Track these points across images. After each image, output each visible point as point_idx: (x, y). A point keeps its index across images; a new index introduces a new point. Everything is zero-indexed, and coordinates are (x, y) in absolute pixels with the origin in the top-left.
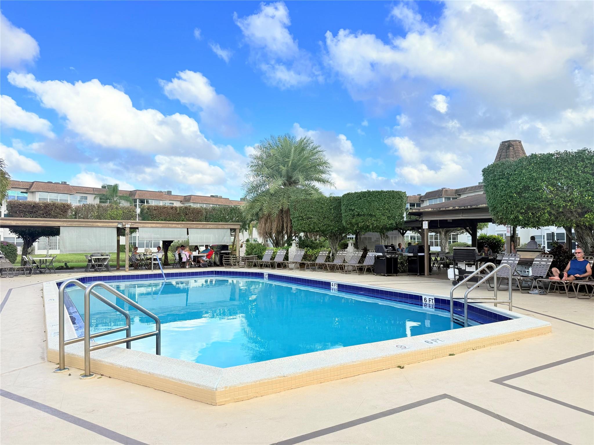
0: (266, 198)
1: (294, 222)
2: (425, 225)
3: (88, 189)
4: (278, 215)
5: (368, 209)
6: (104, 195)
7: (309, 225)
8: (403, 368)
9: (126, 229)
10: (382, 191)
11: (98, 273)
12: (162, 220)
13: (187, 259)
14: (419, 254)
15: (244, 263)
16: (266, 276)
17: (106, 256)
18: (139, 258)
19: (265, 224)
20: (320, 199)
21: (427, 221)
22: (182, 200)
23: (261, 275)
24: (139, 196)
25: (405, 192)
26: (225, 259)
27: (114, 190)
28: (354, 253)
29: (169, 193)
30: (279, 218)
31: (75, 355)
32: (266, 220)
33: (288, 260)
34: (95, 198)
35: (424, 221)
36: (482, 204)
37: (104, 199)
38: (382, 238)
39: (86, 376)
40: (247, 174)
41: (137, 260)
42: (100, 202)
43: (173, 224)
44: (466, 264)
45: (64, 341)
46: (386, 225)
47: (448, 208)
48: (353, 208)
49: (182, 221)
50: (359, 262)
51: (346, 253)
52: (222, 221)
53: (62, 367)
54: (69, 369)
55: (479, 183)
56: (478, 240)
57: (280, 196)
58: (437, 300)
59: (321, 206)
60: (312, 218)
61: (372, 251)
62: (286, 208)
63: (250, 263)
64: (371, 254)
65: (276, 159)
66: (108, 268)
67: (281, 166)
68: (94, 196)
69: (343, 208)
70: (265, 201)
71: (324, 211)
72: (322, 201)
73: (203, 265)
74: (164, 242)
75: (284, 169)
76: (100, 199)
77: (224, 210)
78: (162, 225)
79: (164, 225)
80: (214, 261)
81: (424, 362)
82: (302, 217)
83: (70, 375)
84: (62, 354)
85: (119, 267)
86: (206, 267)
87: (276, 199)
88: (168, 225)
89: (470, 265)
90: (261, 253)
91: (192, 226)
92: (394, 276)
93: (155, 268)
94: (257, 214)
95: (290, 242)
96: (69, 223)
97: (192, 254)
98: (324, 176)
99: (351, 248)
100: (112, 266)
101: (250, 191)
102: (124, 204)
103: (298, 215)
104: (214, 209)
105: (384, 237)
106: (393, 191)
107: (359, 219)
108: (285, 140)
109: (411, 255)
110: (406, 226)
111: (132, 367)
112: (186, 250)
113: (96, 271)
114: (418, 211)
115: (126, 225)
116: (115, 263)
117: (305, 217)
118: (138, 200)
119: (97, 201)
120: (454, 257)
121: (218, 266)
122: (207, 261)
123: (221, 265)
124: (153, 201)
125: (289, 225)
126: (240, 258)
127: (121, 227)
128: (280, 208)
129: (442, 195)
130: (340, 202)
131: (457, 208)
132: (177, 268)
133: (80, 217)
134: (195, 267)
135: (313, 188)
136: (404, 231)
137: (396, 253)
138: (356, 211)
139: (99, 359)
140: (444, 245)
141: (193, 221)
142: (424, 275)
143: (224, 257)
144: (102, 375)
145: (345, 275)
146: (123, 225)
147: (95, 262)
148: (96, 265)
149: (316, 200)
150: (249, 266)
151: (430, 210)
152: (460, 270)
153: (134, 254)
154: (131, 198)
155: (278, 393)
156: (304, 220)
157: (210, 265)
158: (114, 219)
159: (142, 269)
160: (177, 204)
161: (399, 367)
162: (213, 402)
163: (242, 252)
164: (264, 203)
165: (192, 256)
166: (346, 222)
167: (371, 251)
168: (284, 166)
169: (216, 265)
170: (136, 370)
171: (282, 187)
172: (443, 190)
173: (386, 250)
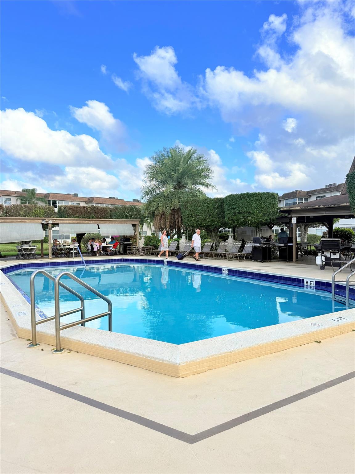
0: (160, 199)
1: (185, 218)
2: (294, 221)
3: (11, 192)
4: (171, 213)
5: (247, 208)
6: (24, 197)
7: (197, 221)
8: (320, 342)
9: (49, 225)
10: (259, 193)
11: (27, 260)
12: (76, 217)
13: (98, 248)
14: (289, 244)
15: (143, 252)
16: (166, 263)
17: (33, 246)
18: (58, 248)
19: (160, 221)
20: (206, 200)
21: (295, 217)
22: (86, 200)
23: (161, 262)
24: (53, 198)
25: (277, 194)
26: (129, 249)
27: (32, 193)
28: (234, 244)
29: (76, 195)
30: (171, 215)
31: (44, 333)
32: (161, 218)
33: (179, 249)
34: (17, 200)
35: (293, 217)
36: (343, 203)
37: (24, 201)
38: (257, 231)
39: (57, 351)
40: (145, 180)
41: (58, 250)
42: (21, 203)
43: (86, 220)
44: (331, 253)
45: (35, 322)
46: (262, 221)
47: (315, 206)
48: (234, 207)
49: (92, 218)
50: (239, 252)
51: (227, 243)
52: (123, 218)
53: (34, 343)
54: (40, 345)
55: (326, 186)
56: (334, 232)
57: (172, 197)
58: (317, 283)
59: (207, 206)
60: (199, 215)
61: (250, 242)
62: (177, 207)
63: (148, 252)
64: (249, 246)
65: (169, 167)
66: (35, 256)
67: (173, 173)
68: (16, 199)
69: (226, 207)
70: (160, 202)
71: (210, 210)
72: (208, 201)
73: (110, 253)
74: (78, 235)
75: (175, 175)
76: (21, 200)
77: (125, 209)
78: (77, 221)
79: (79, 221)
80: (118, 250)
81: (335, 337)
82: (192, 215)
83: (43, 350)
84: (34, 332)
85: (43, 255)
86: (113, 255)
87: (169, 200)
88: (82, 221)
89: (334, 253)
90: (157, 244)
91: (101, 222)
92: (267, 262)
93: (76, 256)
94: (153, 213)
95: (180, 235)
96: (3, 220)
97: (102, 245)
98: (207, 181)
99: (230, 240)
100: (38, 255)
101: (147, 193)
102: (41, 204)
103: (188, 213)
104: (117, 208)
105: (259, 230)
106: (268, 193)
107: (240, 216)
108: (175, 151)
109: (282, 245)
110: (277, 221)
111: (98, 343)
112: (95, 242)
113: (25, 259)
114: (288, 209)
115: (49, 222)
116: (39, 252)
117: (194, 214)
118: (51, 201)
119: (19, 202)
120: (321, 246)
121: (121, 254)
122: (113, 250)
123: (125, 253)
124: (64, 201)
125: (180, 221)
126: (140, 248)
127: (44, 223)
128: (173, 207)
129: (296, 196)
130: (223, 202)
131: (322, 206)
132: (90, 256)
133: (9, 216)
134: (104, 255)
135: (199, 191)
136: (272, 226)
137: (270, 243)
138: (238, 210)
139: (66, 337)
140: (303, 236)
141: (101, 218)
142: (292, 261)
143: (128, 247)
144: (70, 350)
145: (227, 261)
146: (46, 221)
147: (24, 251)
148: (26, 254)
149: (203, 201)
150: (148, 255)
151: (299, 208)
152: (326, 257)
153: (55, 244)
154: (46, 199)
155: (226, 366)
156: (193, 218)
157: (116, 254)
158: (37, 217)
159: (62, 257)
160: (82, 204)
161: (316, 342)
162: (177, 375)
163: (141, 243)
164: (159, 203)
165: (102, 246)
166: (228, 219)
167: (248, 242)
168: (175, 173)
169: (120, 254)
170: (102, 347)
171: (173, 190)
172: (297, 192)
173: (262, 241)
